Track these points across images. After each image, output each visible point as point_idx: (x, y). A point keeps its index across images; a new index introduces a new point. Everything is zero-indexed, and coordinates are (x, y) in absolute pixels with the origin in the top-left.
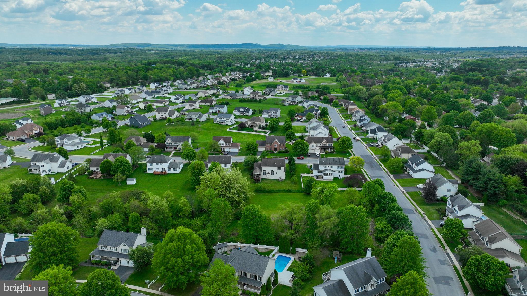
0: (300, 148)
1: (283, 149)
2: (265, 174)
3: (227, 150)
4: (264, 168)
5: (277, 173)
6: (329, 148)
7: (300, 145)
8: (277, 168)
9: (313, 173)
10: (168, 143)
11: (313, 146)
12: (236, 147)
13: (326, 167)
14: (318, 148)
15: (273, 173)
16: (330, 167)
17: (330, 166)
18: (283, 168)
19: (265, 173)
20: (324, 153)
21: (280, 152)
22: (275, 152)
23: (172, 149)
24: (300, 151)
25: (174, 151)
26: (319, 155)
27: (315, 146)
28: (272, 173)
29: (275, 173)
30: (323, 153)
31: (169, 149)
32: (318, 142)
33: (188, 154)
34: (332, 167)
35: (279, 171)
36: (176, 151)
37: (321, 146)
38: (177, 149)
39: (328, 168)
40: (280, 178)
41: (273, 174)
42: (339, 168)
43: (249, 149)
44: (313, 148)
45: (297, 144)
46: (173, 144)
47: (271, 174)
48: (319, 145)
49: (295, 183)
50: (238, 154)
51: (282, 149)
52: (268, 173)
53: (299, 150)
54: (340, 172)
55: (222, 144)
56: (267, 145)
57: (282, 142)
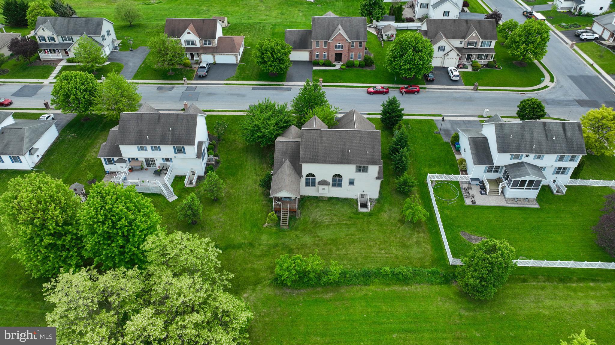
0: (412, 60)
1: (358, 56)
2: (313, 185)
3: (207, 59)
4: (307, 168)
5: (352, 183)
6: (482, 52)
7: (410, 52)
8: (352, 168)
9: (465, 171)
10: (44, 39)
11: (442, 49)
12: (232, 49)
13: (517, 157)
14: (454, 54)
15: (340, 181)
16: (531, 159)
17: (532, 156)
18: (374, 170)
19: (311, 180)
20: (469, 69)
21: (350, 65)
22: (338, 66)
23: (59, 56)
24: (409, 69)
25: (64, 63)
26: (458, 78)
27: (448, 49)
28: (337, 180)
29: (345, 182)
30: (464, 66)
31: (51, 56)
32: (454, 38)
33: (67, 96)
34: (539, 157)
35: (359, 177)
36: (69, 61)
37: (461, 46)
38: (71, 55)
39: (524, 159)
40: (363, 196)
41: (340, 185)
42: (561, 159)
43: (265, 62)
44: (442, 53)
45: (402, 48)
46: (58, 40)
47: (334, 185)
48: (457, 43)
49: (416, 225)
50: (237, 71)
51: (356, 55)
52: (324, 183)
53: (407, 66)
54: (560, 171)
55: (193, 43)
56: (314, 45)
57: (358, 38)
